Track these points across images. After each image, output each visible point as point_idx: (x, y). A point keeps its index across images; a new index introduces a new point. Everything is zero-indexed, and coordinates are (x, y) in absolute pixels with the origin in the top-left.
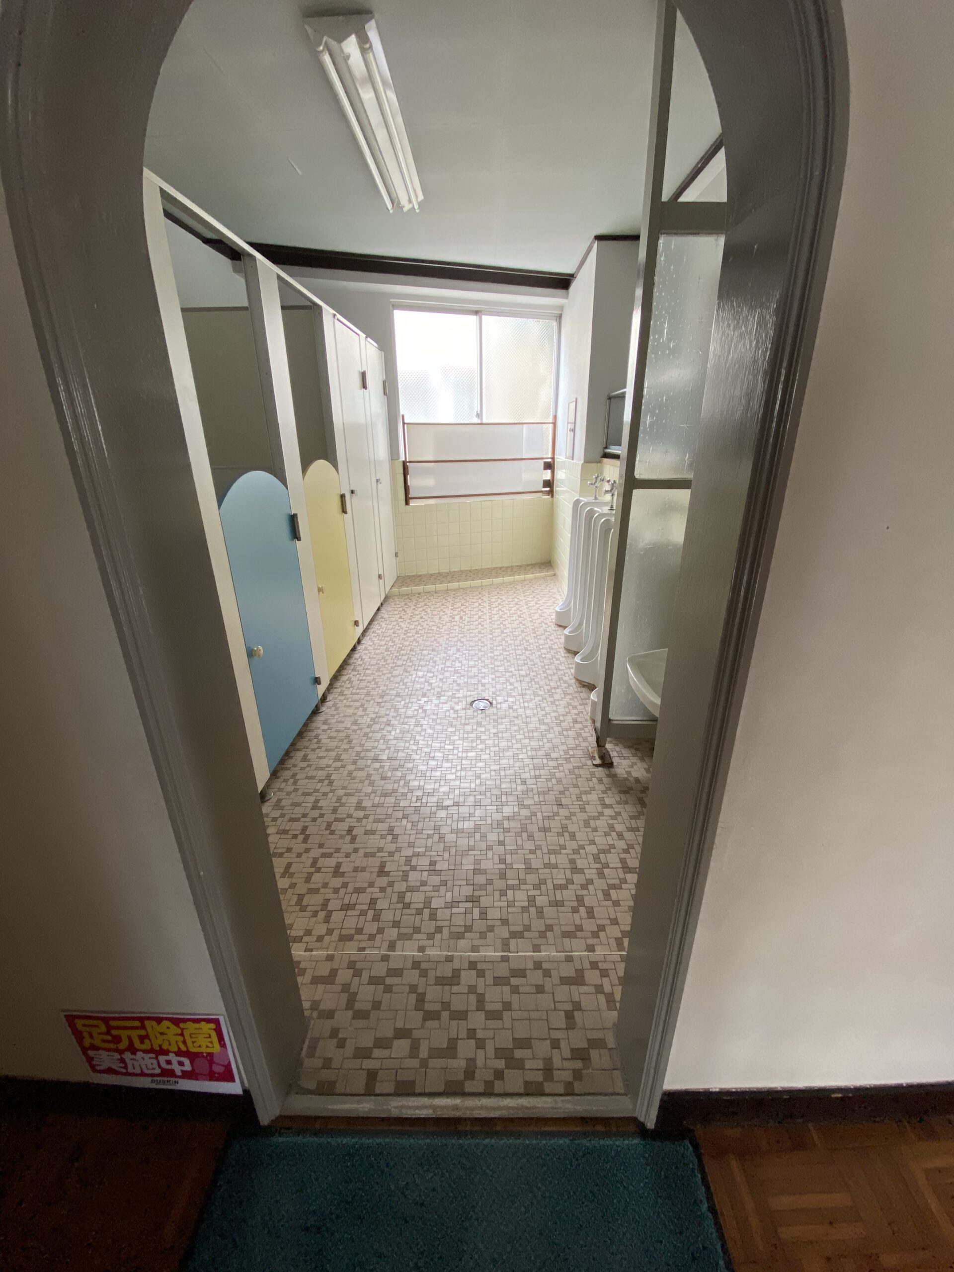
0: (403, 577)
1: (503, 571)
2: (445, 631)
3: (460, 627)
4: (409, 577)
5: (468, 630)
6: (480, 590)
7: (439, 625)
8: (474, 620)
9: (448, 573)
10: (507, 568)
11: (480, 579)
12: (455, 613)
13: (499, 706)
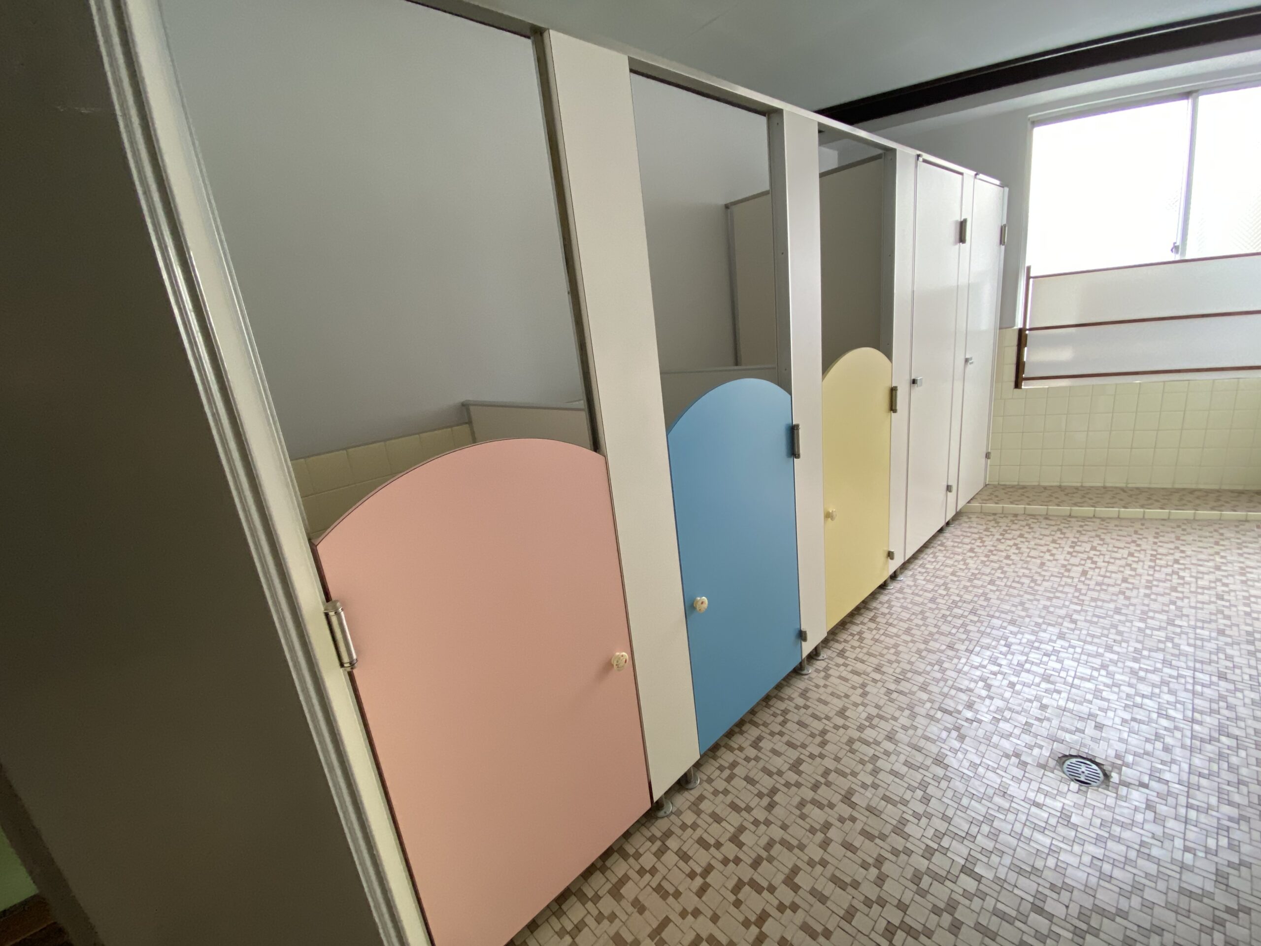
0: (995, 486)
1: (1198, 498)
2: (1045, 591)
3: (1078, 590)
4: (1005, 487)
5: (1093, 599)
6: (1138, 526)
7: (1036, 577)
8: (1111, 581)
9: (1077, 488)
10: (1208, 492)
11: (1142, 506)
12: (1073, 561)
13: (1123, 791)
